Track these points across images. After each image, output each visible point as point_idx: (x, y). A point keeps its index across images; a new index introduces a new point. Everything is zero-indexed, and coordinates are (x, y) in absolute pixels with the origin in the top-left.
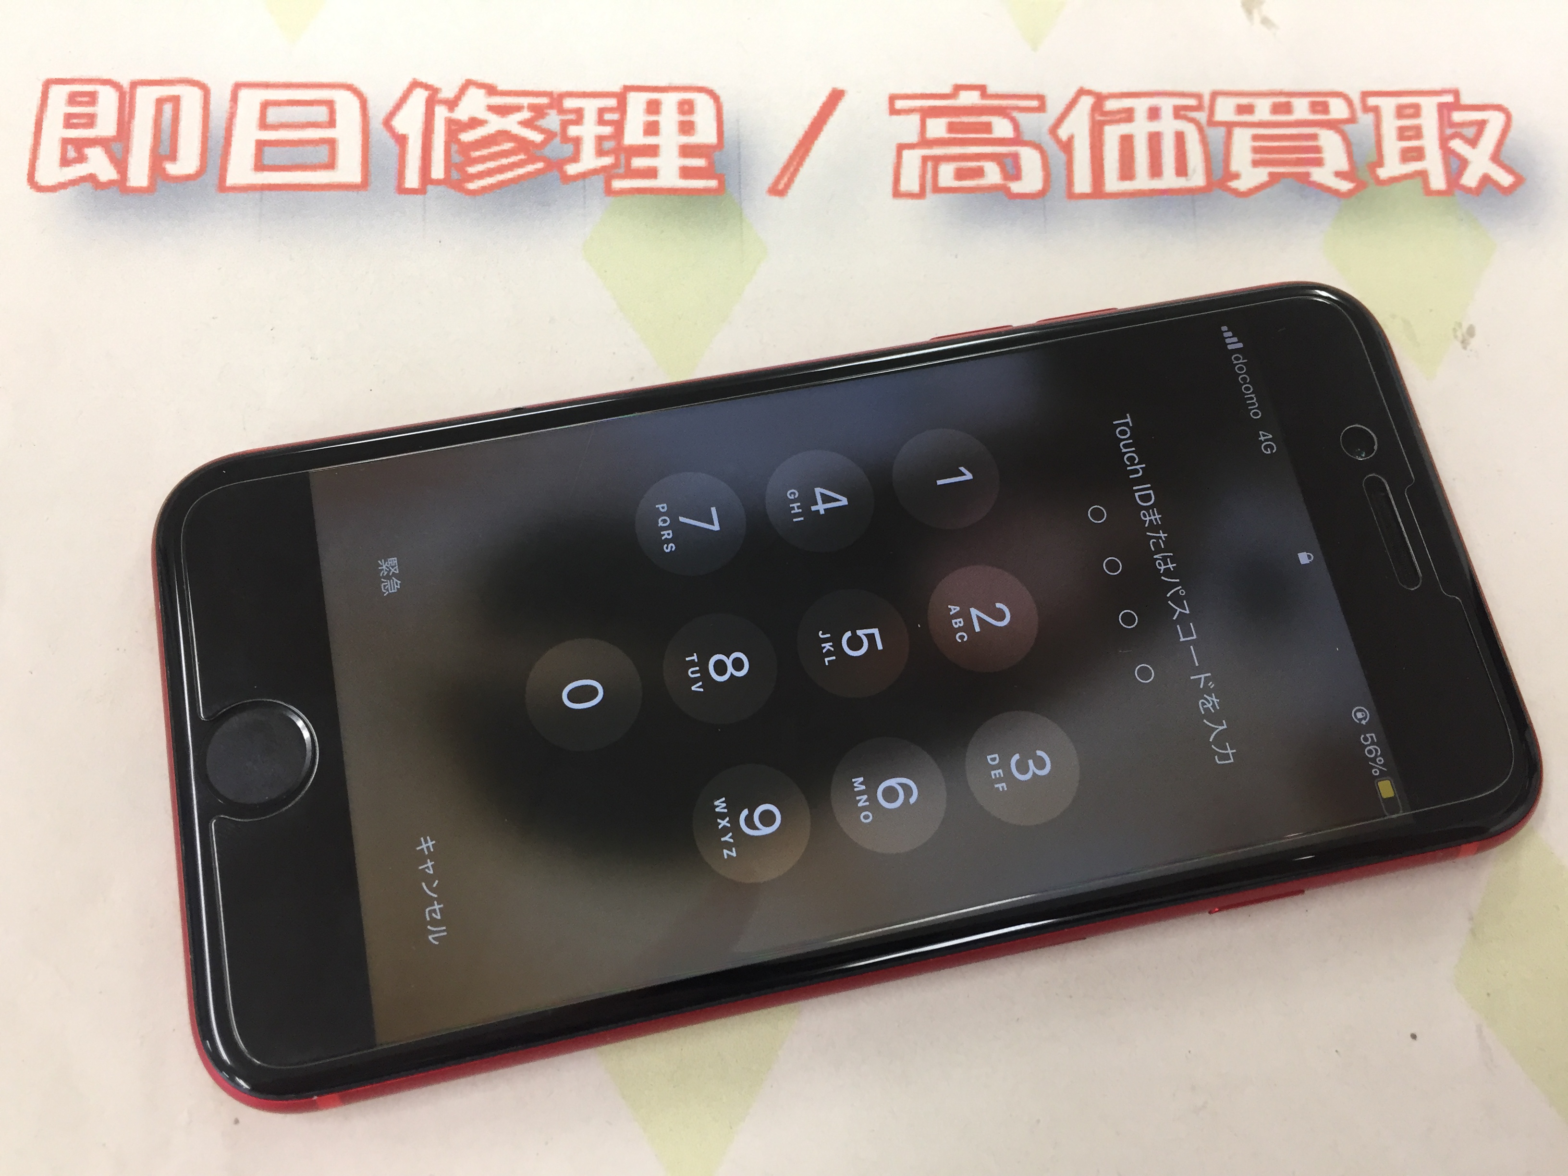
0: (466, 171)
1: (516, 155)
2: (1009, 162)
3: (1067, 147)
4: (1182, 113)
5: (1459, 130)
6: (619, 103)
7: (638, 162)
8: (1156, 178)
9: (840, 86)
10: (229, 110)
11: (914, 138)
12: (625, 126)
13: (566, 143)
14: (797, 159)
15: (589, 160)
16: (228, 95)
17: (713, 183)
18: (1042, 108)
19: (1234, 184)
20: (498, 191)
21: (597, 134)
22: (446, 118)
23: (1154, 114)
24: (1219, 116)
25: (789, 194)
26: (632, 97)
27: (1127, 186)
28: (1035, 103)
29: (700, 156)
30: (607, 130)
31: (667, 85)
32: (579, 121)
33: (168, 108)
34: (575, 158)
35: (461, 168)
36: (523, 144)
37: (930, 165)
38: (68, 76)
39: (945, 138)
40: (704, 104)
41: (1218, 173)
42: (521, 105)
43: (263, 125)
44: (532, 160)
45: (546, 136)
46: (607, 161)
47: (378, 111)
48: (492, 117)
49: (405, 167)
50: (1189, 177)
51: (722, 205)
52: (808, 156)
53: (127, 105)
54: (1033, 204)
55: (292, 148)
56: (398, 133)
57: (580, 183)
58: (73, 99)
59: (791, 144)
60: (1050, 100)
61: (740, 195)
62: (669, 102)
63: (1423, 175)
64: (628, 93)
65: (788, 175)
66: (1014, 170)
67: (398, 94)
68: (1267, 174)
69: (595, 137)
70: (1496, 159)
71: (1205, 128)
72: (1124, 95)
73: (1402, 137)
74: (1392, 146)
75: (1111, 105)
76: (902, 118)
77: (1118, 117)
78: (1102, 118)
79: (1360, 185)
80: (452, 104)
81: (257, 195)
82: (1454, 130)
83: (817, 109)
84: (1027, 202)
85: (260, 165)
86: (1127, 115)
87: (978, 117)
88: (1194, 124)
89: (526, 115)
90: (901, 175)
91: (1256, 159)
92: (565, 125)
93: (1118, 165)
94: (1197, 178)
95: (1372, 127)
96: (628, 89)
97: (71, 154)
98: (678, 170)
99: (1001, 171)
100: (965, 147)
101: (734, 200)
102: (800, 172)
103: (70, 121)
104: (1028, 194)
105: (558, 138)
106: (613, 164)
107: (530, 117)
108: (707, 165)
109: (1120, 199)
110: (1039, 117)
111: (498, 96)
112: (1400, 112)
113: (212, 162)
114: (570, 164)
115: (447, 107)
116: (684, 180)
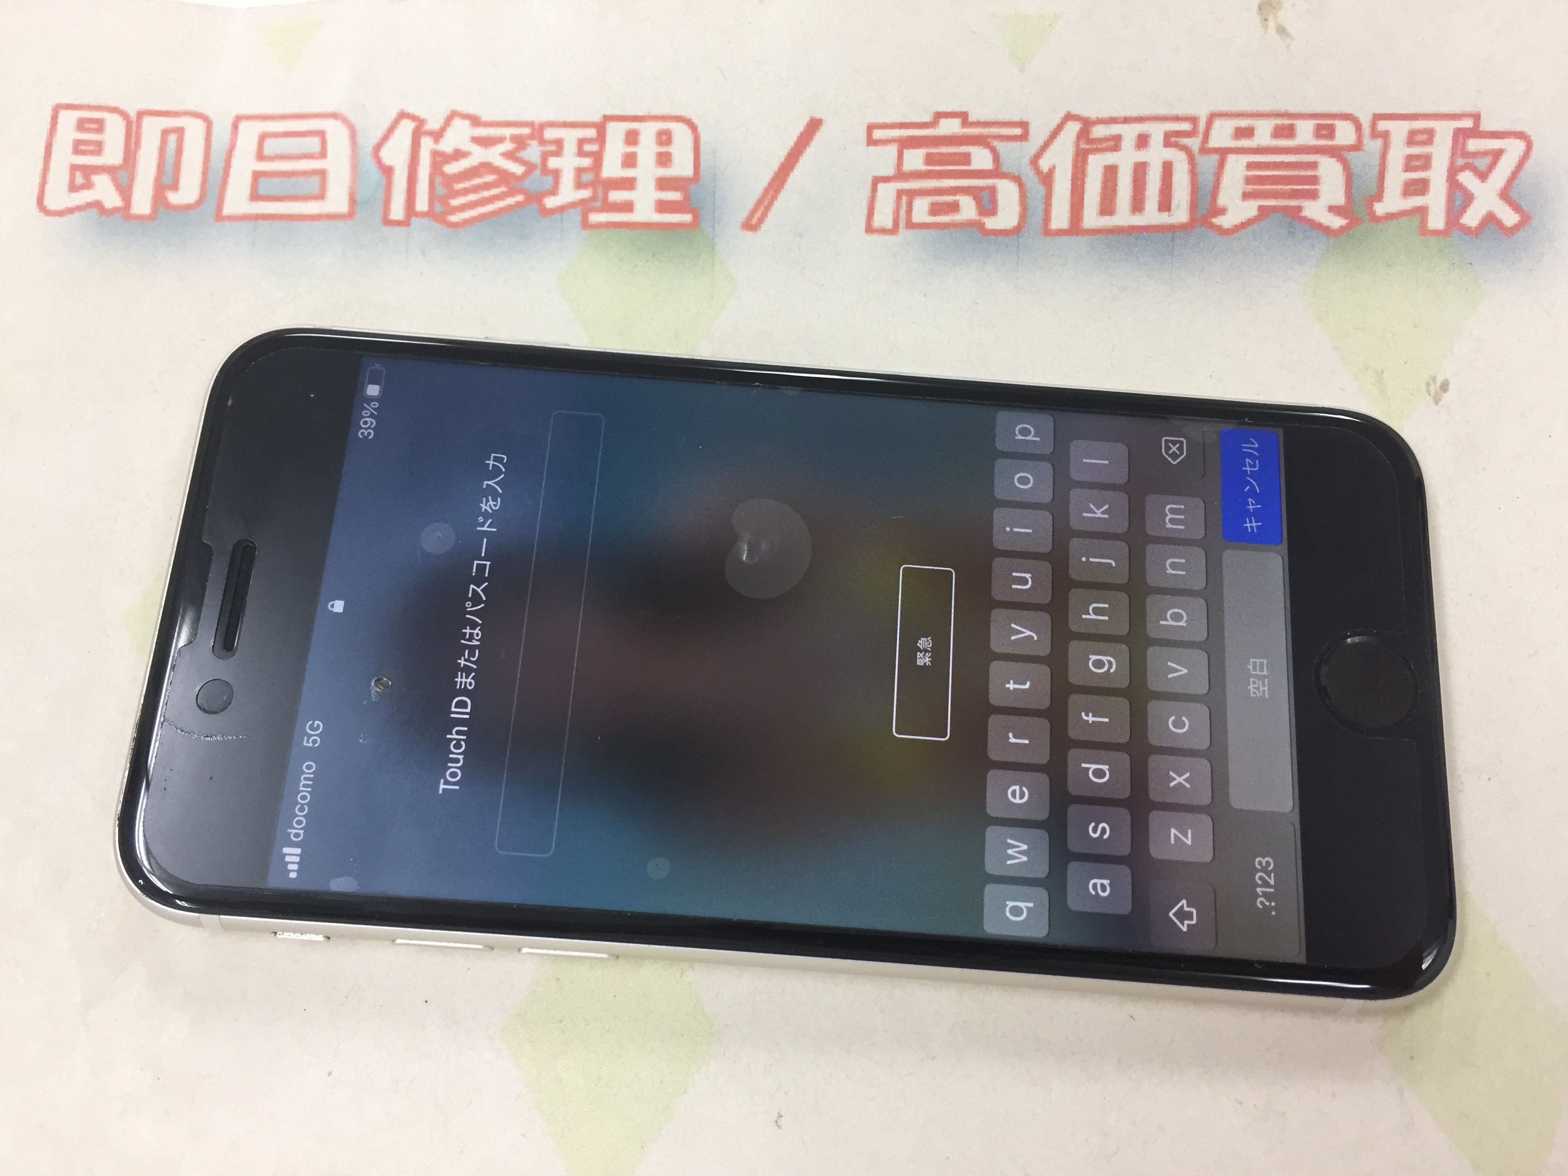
0: (449, 204)
1: (498, 187)
2: (985, 196)
3: (1047, 179)
4: (1173, 140)
5: (1471, 161)
6: (598, 132)
7: (616, 196)
8: (1137, 213)
9: (818, 116)
10: (229, 143)
11: (890, 171)
12: (603, 157)
13: (546, 175)
14: (772, 193)
15: (568, 193)
16: (229, 127)
17: (687, 218)
18: (1024, 137)
19: (1217, 221)
20: (479, 224)
21: (576, 166)
22: (431, 150)
23: (1143, 141)
24: (1213, 143)
25: (762, 229)
26: (612, 127)
27: (1106, 222)
28: (1016, 135)
29: (675, 189)
30: (586, 162)
31: (646, 114)
32: (558, 153)
33: (172, 139)
34: (554, 191)
35: (444, 200)
36: (504, 177)
37: (904, 199)
38: (77, 103)
39: (923, 170)
40: (681, 135)
41: (1204, 208)
42: (504, 136)
43: (261, 156)
44: (511, 193)
45: (526, 168)
46: (586, 194)
47: (367, 142)
48: (475, 149)
49: (391, 198)
50: (1171, 213)
51: (696, 239)
52: (783, 188)
53: (134, 135)
54: (1007, 241)
55: (286, 179)
56: (385, 164)
57: (557, 216)
58: (81, 125)
59: (766, 177)
60: (1032, 131)
61: (714, 229)
62: (648, 132)
63: (1422, 212)
64: (607, 123)
65: (762, 209)
66: (990, 204)
67: (386, 125)
68: (1256, 208)
69: (575, 168)
70: (1505, 195)
71: (1196, 157)
72: (1113, 121)
73: (1408, 168)
74: (1396, 177)
75: (1099, 131)
76: (879, 149)
77: (1104, 145)
78: (1088, 147)
79: (1354, 222)
80: (437, 136)
81: (251, 224)
82: (1466, 160)
83: (795, 139)
84: (1000, 239)
85: (255, 196)
86: (1114, 143)
87: (958, 148)
88: (1184, 153)
89: (508, 146)
90: (875, 210)
91: (1247, 191)
92: (545, 156)
93: (1099, 199)
94: (1180, 214)
95: (1378, 156)
96: (607, 118)
97: (79, 180)
98: (654, 204)
99: (976, 206)
100: (941, 180)
101: (708, 234)
102: (774, 206)
103: (78, 148)
104: (1002, 230)
105: (538, 170)
106: (590, 197)
107: (511, 149)
108: (683, 198)
109: (1096, 236)
110: (1020, 147)
111: (482, 127)
112: (1412, 139)
113: (211, 192)
114: (548, 198)
115: (432, 139)
116: (659, 214)
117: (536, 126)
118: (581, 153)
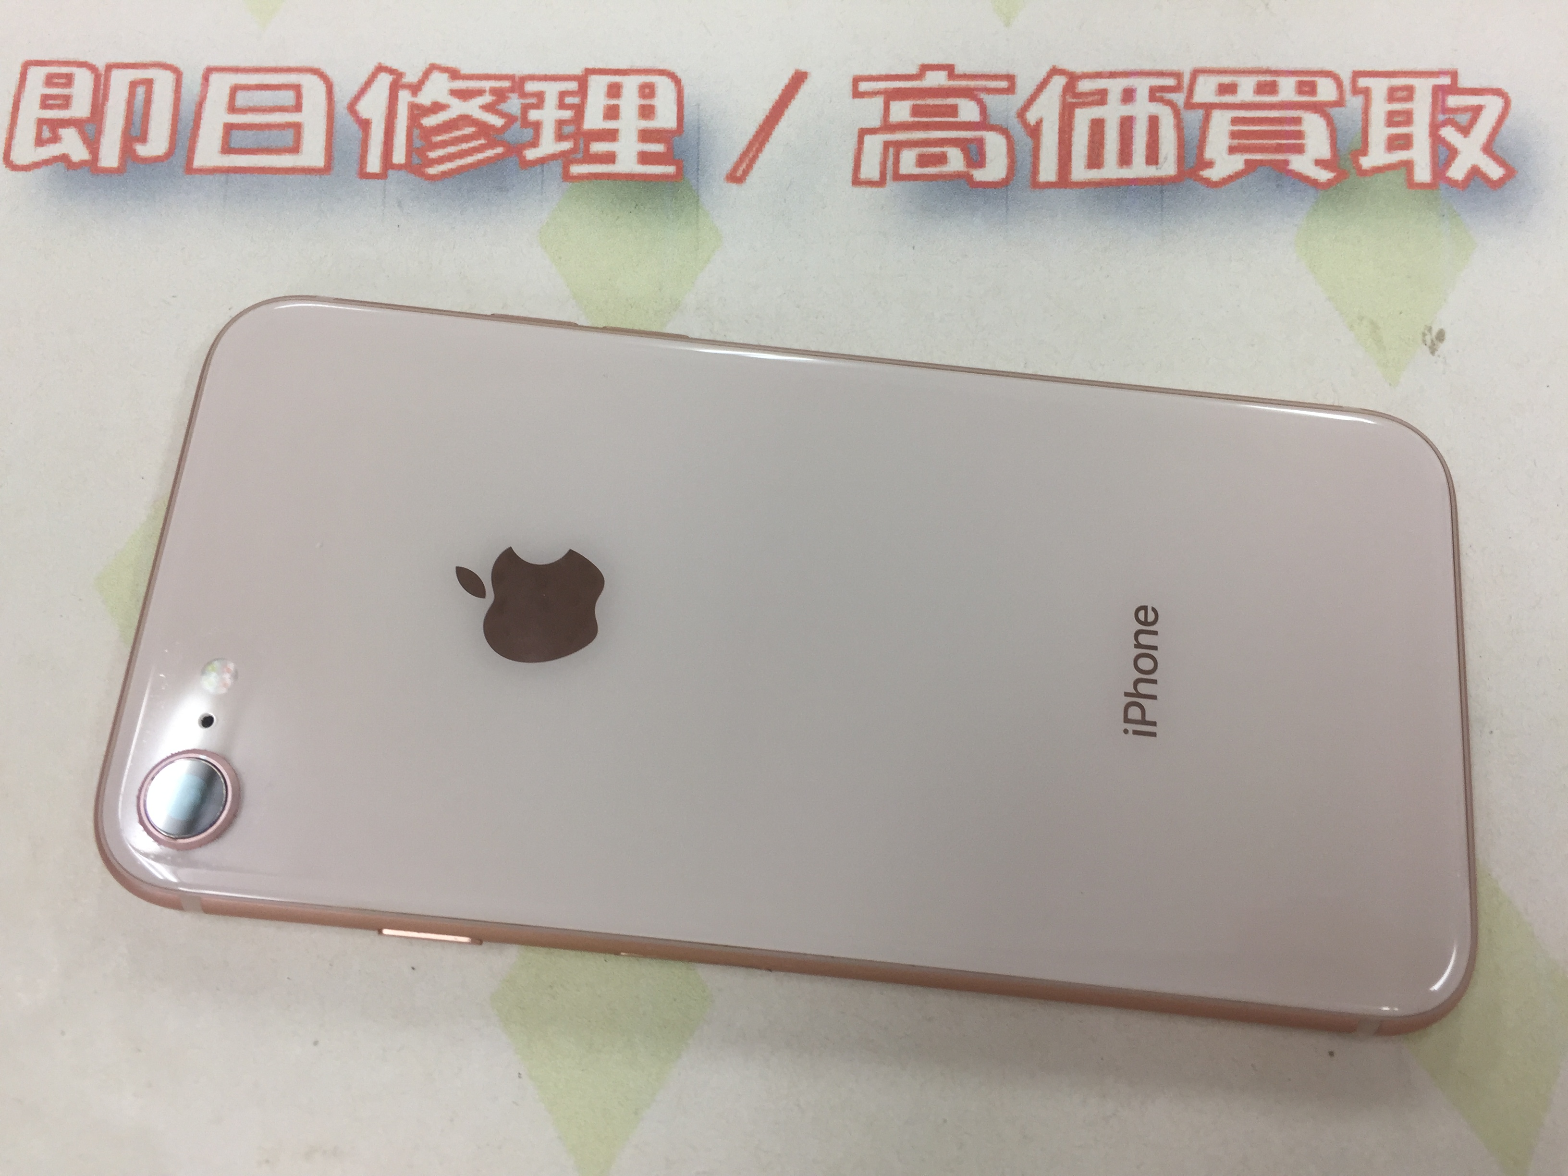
0: (427, 156)
1: (477, 139)
2: (973, 147)
3: (1035, 132)
4: (1158, 94)
5: (1452, 116)
6: (580, 86)
7: (597, 147)
8: (1124, 166)
9: (803, 68)
10: (199, 94)
11: (876, 123)
12: (585, 110)
13: (526, 128)
14: (757, 145)
15: (548, 145)
16: (199, 79)
17: (670, 169)
18: (1011, 90)
19: (1206, 173)
20: (458, 176)
21: (557, 119)
22: (409, 102)
23: (1128, 96)
24: (1198, 98)
25: (747, 181)
26: (593, 80)
27: (1094, 174)
29: (658, 141)
30: (567, 114)
31: (629, 68)
32: (539, 105)
33: (141, 91)
34: (534, 143)
35: (421, 152)
36: (483, 129)
37: (891, 150)
38: (47, 59)
39: (909, 122)
40: (664, 87)
41: (1191, 161)
42: (484, 89)
43: (232, 108)
44: (490, 145)
45: (506, 121)
46: (566, 145)
47: (343, 95)
48: (454, 102)
49: (367, 151)
50: (1159, 166)
51: (680, 191)
52: (769, 141)
53: (102, 87)
54: (995, 193)
55: (258, 132)
56: (361, 117)
57: (538, 168)
58: (50, 80)
59: (751, 129)
60: (1020, 83)
61: (698, 181)
62: (631, 85)
63: (1408, 165)
64: (589, 76)
65: (747, 161)
66: (978, 156)
67: (363, 79)
68: (1243, 162)
69: (556, 121)
70: (1488, 149)
71: (1181, 112)
72: (1098, 75)
73: (1390, 123)
74: (1379, 133)
75: (1085, 86)
76: (865, 101)
77: (1090, 99)
78: (1074, 101)
79: (1341, 176)
80: (415, 89)
81: (223, 177)
82: (1447, 116)
83: (779, 92)
84: (990, 192)
85: (227, 149)
86: (1100, 97)
87: (945, 99)
88: (1170, 107)
89: (487, 99)
90: (862, 162)
91: (1233, 145)
92: (525, 108)
93: (1087, 152)
94: (1168, 167)
95: (1360, 111)
96: (590, 72)
97: (46, 134)
98: (637, 156)
99: (964, 157)
100: (929, 132)
101: (692, 186)
102: (760, 159)
103: (46, 102)
104: (990, 182)
105: (518, 122)
106: (572, 149)
107: (491, 101)
108: (666, 150)
109: (1085, 189)
110: (1008, 99)
111: (461, 80)
112: (1392, 95)
113: (180, 144)
114: (529, 150)
115: (411, 92)
116: (642, 166)
117: (517, 79)
118: (562, 106)
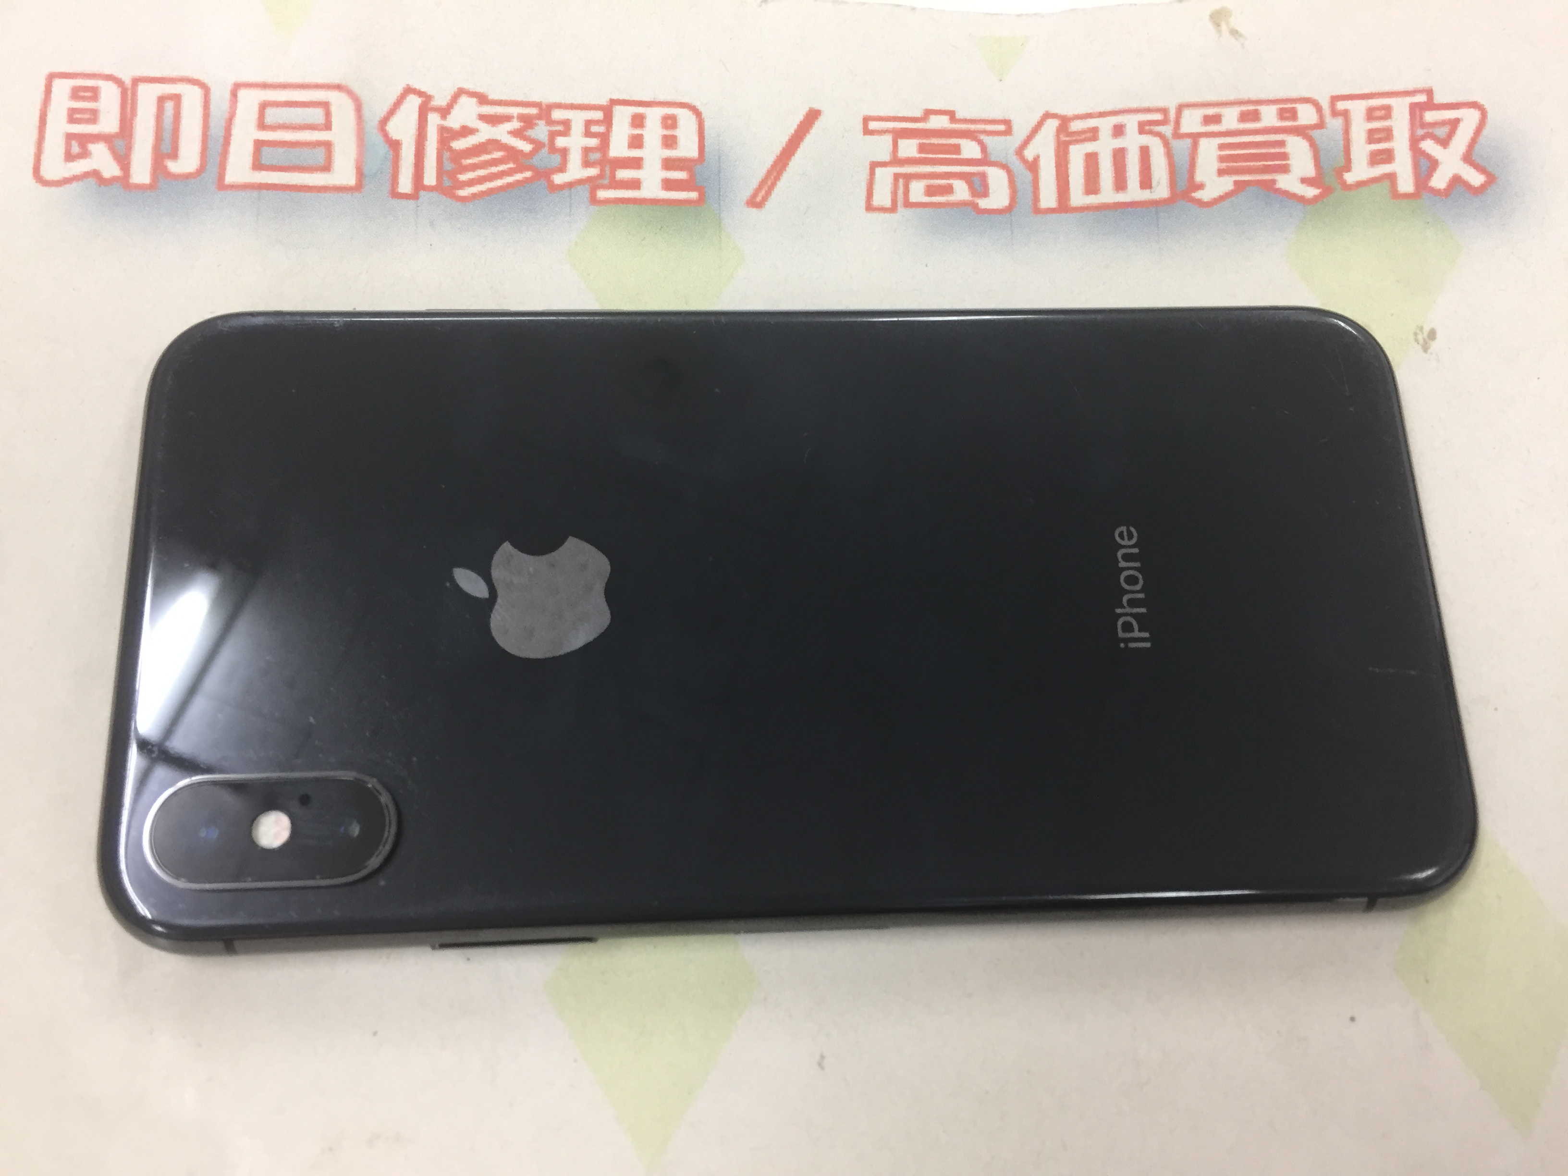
0: (458, 179)
1: (506, 164)
2: (977, 181)
3: (1033, 166)
4: (1147, 128)
5: (1430, 130)
6: (605, 115)
7: (623, 174)
8: (1120, 192)
9: (816, 106)
10: (228, 110)
11: (886, 157)
12: (611, 138)
13: (553, 154)
14: (775, 174)
15: (575, 170)
16: (227, 95)
17: (694, 195)
18: (1008, 132)
19: (1197, 195)
20: (487, 198)
21: (584, 146)
22: (438, 125)
23: (1118, 131)
25: (767, 206)
26: (618, 110)
27: (1092, 200)
28: (1002, 128)
29: (681, 169)
30: (593, 142)
31: (652, 100)
32: (566, 132)
33: (169, 106)
34: (562, 168)
35: (452, 175)
36: (512, 154)
37: (901, 181)
38: (72, 71)
39: (917, 158)
40: (685, 118)
41: (1182, 185)
42: (512, 115)
43: (262, 126)
44: (520, 169)
45: (534, 146)
46: (593, 172)
47: (373, 115)
48: (483, 126)
49: (398, 172)
50: (1153, 191)
51: (702, 214)
52: (786, 170)
53: (129, 101)
54: (1001, 219)
55: (289, 149)
56: (391, 138)
57: (566, 192)
58: (76, 94)
59: (769, 160)
60: (1015, 127)
61: (720, 206)
62: (654, 116)
63: (1391, 178)
64: (614, 106)
65: (766, 188)
66: (982, 188)
67: (391, 102)
68: (1232, 183)
69: (582, 148)
70: (1468, 158)
71: (1170, 142)
72: (1088, 116)
73: (1371, 141)
74: (1361, 150)
75: (1076, 125)
76: (875, 138)
77: (1083, 136)
78: (1067, 138)
79: (1328, 190)
80: (445, 112)
81: (255, 193)
83: (794, 127)
84: (994, 217)
85: (258, 165)
86: (1091, 134)
87: (948, 140)
88: (1159, 138)
89: (515, 125)
90: (874, 191)
91: (1222, 168)
92: (553, 136)
93: (1083, 181)
94: (1161, 191)
95: (1341, 131)
96: (614, 102)
97: (75, 149)
98: (661, 183)
99: (969, 188)
100: (935, 166)
101: (714, 210)
102: (777, 186)
103: (73, 116)
104: (995, 209)
105: (545, 148)
106: (598, 175)
107: (519, 127)
108: (689, 176)
109: (1084, 213)
110: (1006, 140)
111: (489, 106)
112: (1371, 115)
113: (211, 160)
114: (557, 175)
115: (439, 115)
116: (666, 192)
117: (544, 107)
118: (588, 134)
